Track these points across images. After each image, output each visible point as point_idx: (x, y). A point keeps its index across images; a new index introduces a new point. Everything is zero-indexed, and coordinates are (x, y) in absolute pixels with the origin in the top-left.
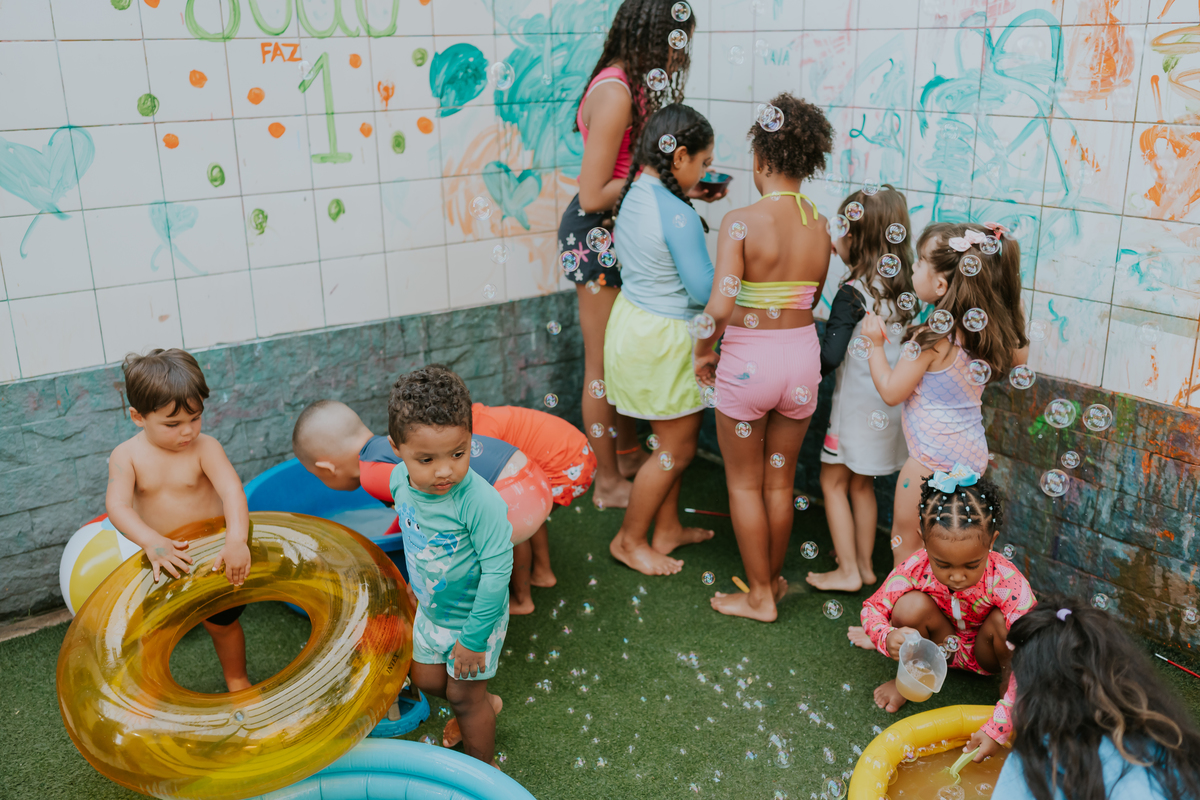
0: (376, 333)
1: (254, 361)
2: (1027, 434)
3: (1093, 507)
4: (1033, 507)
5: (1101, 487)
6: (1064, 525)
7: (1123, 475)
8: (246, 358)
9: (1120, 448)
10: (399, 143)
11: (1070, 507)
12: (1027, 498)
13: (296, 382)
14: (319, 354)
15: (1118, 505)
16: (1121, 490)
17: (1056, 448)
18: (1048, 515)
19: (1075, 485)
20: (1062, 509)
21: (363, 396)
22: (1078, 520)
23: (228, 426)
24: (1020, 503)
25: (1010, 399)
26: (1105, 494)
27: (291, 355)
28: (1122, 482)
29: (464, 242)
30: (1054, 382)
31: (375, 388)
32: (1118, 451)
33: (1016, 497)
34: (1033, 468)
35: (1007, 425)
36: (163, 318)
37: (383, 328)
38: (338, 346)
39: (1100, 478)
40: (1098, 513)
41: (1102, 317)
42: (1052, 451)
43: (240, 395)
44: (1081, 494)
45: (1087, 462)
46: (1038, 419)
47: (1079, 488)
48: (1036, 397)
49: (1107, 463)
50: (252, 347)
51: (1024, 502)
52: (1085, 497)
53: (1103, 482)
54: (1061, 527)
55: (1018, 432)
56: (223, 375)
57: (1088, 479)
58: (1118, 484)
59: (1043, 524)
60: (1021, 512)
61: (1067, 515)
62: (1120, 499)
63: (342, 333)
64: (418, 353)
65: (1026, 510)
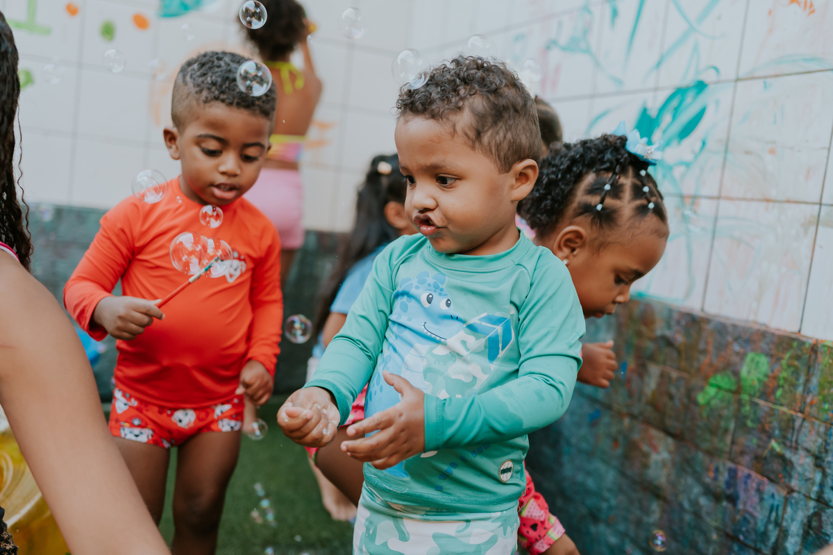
2: (696, 403)
3: (777, 524)
4: (697, 515)
5: (791, 491)
6: (736, 548)
7: (825, 475)
9: (822, 429)
10: (108, 31)
11: (745, 519)
12: (690, 500)
15: (814, 524)
16: (820, 499)
17: (732, 425)
18: (717, 529)
19: (754, 485)
20: (733, 520)
22: (755, 542)
24: (681, 506)
25: (679, 352)
26: (797, 503)
28: (822, 485)
30: (735, 326)
32: (818, 434)
33: (676, 495)
34: (701, 456)
35: (673, 390)
39: (790, 477)
40: (784, 534)
41: (806, 226)
42: (726, 431)
44: (762, 499)
45: (773, 450)
46: (712, 381)
47: (759, 491)
48: (711, 348)
49: (802, 452)
51: (686, 505)
52: (767, 504)
53: (794, 483)
54: (731, 549)
55: (686, 401)
57: (772, 476)
58: (815, 488)
59: (708, 541)
60: (681, 520)
61: (740, 531)
62: (817, 514)
65: (688, 517)
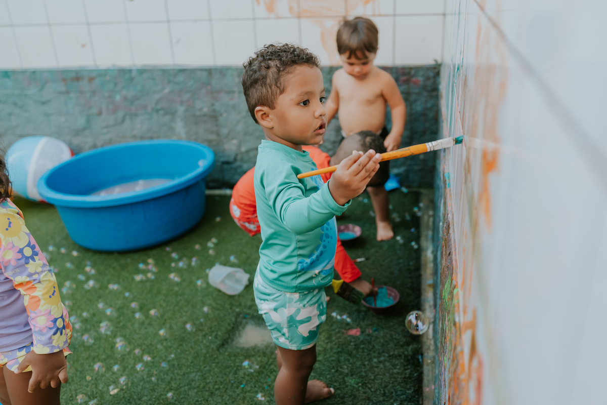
0: (205, 74)
1: (132, 79)
8: (127, 76)
13: (157, 96)
14: (169, 82)
21: (198, 113)
23: (120, 114)
27: (153, 79)
29: (268, 18)
31: (205, 110)
36: (83, 46)
37: (210, 71)
38: (181, 78)
43: (125, 98)
50: (130, 71)
56: (116, 84)
63: (183, 71)
64: (233, 92)
